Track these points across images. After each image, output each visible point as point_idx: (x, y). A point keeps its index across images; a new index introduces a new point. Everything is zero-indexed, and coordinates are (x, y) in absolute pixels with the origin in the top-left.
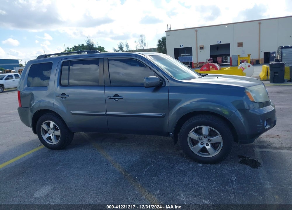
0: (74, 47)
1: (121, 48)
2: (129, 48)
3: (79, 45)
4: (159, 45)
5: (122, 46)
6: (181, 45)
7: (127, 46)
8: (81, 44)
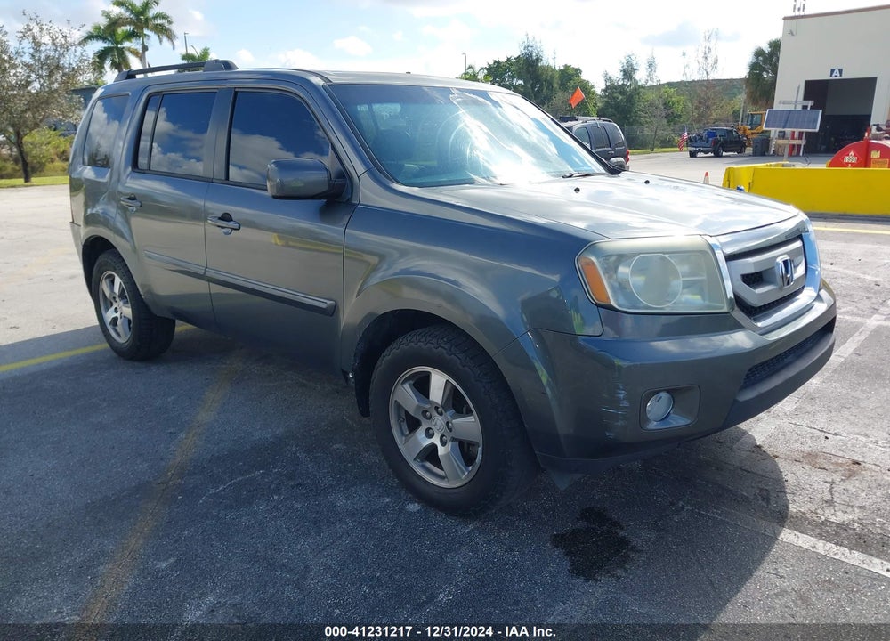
0: (491, 63)
1: (628, 73)
2: (656, 74)
3: (509, 59)
4: (753, 67)
5: (632, 65)
6: (833, 71)
7: (650, 65)
8: (516, 56)
